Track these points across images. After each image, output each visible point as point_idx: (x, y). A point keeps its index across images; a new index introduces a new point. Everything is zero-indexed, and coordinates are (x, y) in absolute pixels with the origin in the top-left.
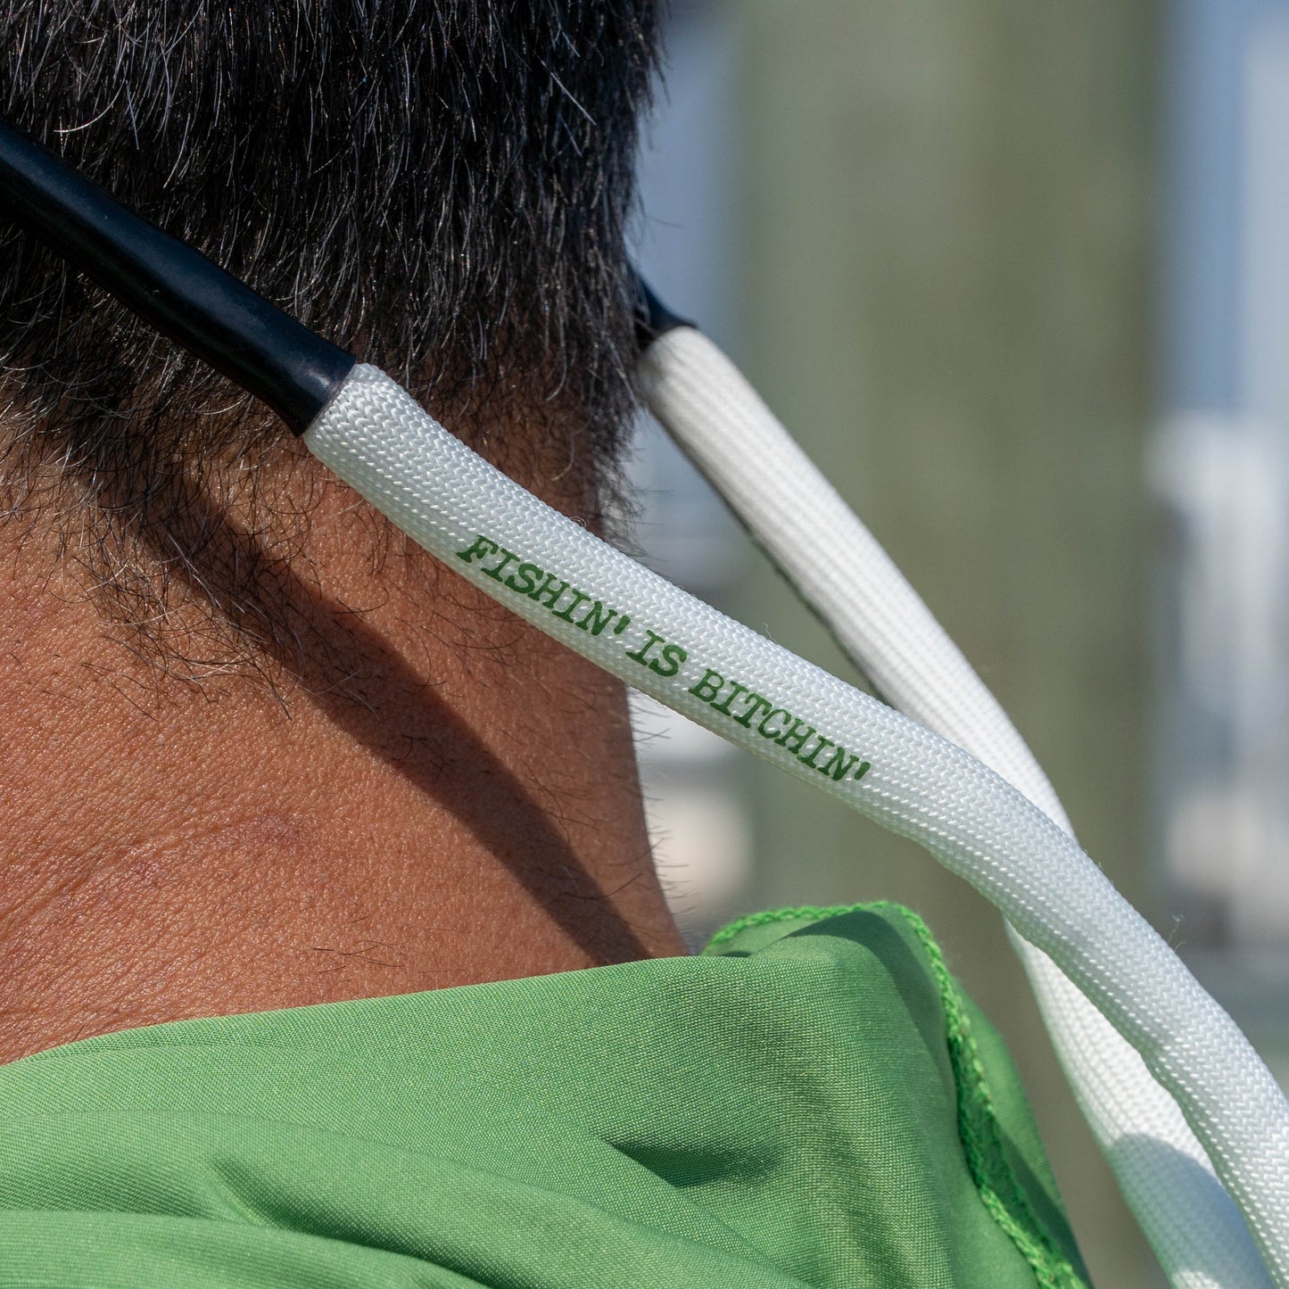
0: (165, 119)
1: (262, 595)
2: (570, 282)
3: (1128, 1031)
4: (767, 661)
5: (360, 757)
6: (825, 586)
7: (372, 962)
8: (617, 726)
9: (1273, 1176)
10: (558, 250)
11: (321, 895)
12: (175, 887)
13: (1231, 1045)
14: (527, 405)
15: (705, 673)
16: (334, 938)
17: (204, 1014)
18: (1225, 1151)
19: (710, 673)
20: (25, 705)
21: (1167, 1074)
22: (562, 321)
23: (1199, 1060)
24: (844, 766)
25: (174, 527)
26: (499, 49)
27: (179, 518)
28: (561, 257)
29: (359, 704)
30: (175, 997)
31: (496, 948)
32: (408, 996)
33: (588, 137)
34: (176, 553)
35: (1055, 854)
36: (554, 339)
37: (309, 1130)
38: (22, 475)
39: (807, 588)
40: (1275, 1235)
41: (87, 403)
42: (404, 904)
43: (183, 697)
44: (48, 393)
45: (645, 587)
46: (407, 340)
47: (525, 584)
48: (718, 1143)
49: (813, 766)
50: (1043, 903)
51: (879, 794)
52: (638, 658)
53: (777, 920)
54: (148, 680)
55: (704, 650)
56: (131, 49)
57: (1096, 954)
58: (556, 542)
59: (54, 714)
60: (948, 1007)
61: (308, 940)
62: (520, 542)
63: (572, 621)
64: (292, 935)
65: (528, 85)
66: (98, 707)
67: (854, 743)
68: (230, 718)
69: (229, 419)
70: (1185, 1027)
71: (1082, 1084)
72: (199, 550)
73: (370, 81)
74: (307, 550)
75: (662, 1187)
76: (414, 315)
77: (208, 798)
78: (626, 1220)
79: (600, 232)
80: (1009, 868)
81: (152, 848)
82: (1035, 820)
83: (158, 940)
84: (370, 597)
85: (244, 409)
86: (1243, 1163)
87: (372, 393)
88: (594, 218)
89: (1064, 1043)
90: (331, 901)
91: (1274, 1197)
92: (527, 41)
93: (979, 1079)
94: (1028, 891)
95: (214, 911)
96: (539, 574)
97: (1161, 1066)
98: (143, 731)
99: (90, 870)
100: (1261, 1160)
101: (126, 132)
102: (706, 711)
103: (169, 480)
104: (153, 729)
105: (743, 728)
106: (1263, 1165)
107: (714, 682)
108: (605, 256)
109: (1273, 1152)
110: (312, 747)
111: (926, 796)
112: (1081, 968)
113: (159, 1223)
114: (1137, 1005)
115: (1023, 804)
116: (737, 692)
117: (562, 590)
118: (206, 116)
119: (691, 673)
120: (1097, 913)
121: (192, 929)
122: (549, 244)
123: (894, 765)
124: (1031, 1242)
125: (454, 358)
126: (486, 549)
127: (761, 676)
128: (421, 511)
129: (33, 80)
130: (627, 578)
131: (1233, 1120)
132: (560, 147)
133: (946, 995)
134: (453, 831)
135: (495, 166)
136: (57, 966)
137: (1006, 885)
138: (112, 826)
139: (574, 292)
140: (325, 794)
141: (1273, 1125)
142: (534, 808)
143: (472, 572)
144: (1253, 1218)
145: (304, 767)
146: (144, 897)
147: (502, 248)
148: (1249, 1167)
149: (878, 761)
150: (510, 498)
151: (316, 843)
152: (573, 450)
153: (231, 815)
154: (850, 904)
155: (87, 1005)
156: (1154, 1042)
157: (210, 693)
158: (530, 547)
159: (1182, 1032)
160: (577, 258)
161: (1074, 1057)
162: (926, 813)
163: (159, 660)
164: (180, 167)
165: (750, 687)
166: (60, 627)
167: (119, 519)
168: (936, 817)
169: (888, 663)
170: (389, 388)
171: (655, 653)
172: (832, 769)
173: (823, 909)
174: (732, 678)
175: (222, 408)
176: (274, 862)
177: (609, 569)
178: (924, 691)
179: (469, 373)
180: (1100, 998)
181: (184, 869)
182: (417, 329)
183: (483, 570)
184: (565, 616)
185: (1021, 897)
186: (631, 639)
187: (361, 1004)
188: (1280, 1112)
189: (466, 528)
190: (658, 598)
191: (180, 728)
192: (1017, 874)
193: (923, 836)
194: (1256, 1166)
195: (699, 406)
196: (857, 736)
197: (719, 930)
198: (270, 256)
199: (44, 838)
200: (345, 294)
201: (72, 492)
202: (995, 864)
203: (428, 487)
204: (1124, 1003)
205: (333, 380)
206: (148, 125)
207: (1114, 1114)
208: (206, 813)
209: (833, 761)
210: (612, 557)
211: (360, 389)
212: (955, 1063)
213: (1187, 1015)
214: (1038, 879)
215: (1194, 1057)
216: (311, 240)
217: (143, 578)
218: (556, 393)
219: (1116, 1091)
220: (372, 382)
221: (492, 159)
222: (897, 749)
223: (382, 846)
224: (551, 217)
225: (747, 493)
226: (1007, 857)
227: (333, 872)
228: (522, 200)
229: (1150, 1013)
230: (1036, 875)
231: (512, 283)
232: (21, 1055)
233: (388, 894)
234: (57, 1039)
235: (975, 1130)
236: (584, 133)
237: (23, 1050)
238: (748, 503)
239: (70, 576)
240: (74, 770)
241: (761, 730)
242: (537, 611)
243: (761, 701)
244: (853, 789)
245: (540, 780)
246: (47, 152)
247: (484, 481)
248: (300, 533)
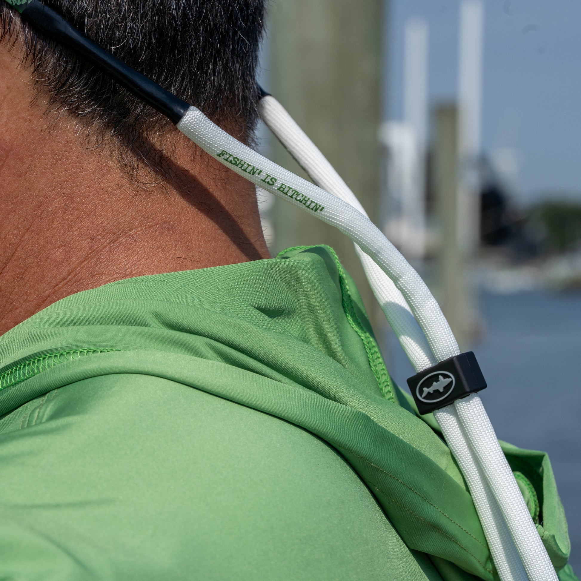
0: (139, 44)
1: (163, 167)
2: (243, 85)
3: (391, 276)
4: (297, 181)
5: (188, 208)
6: (306, 162)
7: (191, 260)
8: (253, 199)
9: (428, 313)
10: (240, 77)
11: (178, 243)
12: (140, 242)
13: (417, 279)
14: (232, 117)
15: (281, 185)
16: (182, 254)
17: (148, 274)
18: (415, 307)
19: (283, 184)
20: (101, 195)
21: (401, 287)
22: (241, 95)
23: (409, 283)
24: (317, 208)
25: (140, 149)
26: (225, 26)
27: (141, 147)
28: (240, 79)
29: (188, 194)
30: (140, 270)
31: (223, 257)
32: (201, 269)
33: (247, 48)
34: (141, 156)
35: (372, 230)
36: (239, 100)
37: (176, 304)
38: (101, 136)
39: (302, 163)
40: (428, 328)
41: (118, 118)
42: (200, 246)
43: (142, 193)
44: (108, 115)
45: (266, 162)
46: (201, 101)
47: (235, 162)
48: (280, 307)
49: (309, 208)
50: (369, 242)
51: (326, 215)
52: (264, 181)
53: (295, 249)
54: (133, 188)
55: (281, 179)
56: (131, 26)
57: (382, 255)
58: (242, 151)
59: (109, 197)
60: (340, 272)
61: (175, 255)
62: (233, 151)
63: (247, 172)
64: (171, 254)
65: (232, 35)
66: (120, 196)
67: (320, 202)
68: (155, 198)
69: (155, 121)
70: (405, 274)
71: (376, 290)
72: (147, 155)
73: (192, 34)
74: (175, 155)
75: (267, 318)
76: (203, 94)
77: (149, 219)
78: (259, 327)
79: (250, 72)
80: (360, 234)
81: (134, 231)
82: (367, 221)
83: (136, 255)
84: (191, 167)
85: (159, 119)
86: (420, 310)
87: (194, 114)
88: (248, 69)
89: (371, 280)
90: (181, 245)
91: (428, 318)
92: (232, 23)
93: (348, 290)
94: (365, 239)
95: (150, 248)
96: (238, 160)
97: (399, 284)
98: (132, 202)
99: (118, 237)
100: (425, 309)
101: (129, 48)
102: (281, 194)
103: (139, 137)
104: (135, 201)
105: (291, 198)
106: (425, 310)
107: (284, 187)
108: (251, 78)
109: (428, 307)
110: (176, 205)
111: (339, 215)
112: (379, 259)
113: (137, 328)
114: (393, 269)
115: (363, 217)
116: (289, 189)
117: (244, 164)
118: (150, 43)
119: (278, 185)
120: (383, 245)
121: (145, 252)
122: (237, 75)
123: (330, 207)
124: (362, 333)
125: (213, 106)
126: (224, 154)
127: (296, 185)
128: (208, 144)
129: (105, 34)
130: (261, 160)
131: (418, 298)
132: (240, 50)
133: (339, 269)
134: (213, 226)
135: (224, 55)
136: (109, 262)
137: (359, 238)
138: (124, 226)
139: (244, 88)
140: (179, 217)
141: (428, 300)
142: (233, 220)
143: (221, 159)
144: (422, 324)
145: (174, 210)
146: (132, 244)
147: (225, 77)
148: (422, 311)
149: (326, 206)
150: (231, 140)
151: (177, 230)
152: (243, 128)
153: (155, 223)
154: (314, 245)
155: (117, 272)
156: (397, 278)
157: (149, 191)
158: (236, 153)
159: (405, 276)
160: (244, 79)
161: (374, 283)
162: (339, 220)
163: (136, 183)
164: (143, 57)
165: (293, 188)
166: (110, 175)
167: (126, 147)
168: (341, 221)
169: (323, 182)
170: (199, 112)
171: (268, 179)
172: (314, 209)
173: (307, 246)
174: (288, 186)
175: (153, 118)
176: (166, 235)
177: (256, 158)
178: (333, 189)
179: (217, 108)
180: (383, 267)
181: (142, 237)
182: (203, 98)
183: (224, 159)
184: (245, 170)
185: (363, 241)
186: (262, 176)
187: (189, 271)
188: (430, 296)
189: (219, 148)
190: (269, 165)
191: (142, 201)
192: (362, 235)
193: (338, 226)
194: (423, 310)
195: (273, 116)
196: (321, 200)
197: (280, 252)
198: (166, 79)
199: (106, 229)
200: (185, 89)
201: (114, 140)
202: (356, 232)
203: (209, 138)
204: (390, 268)
205: (184, 111)
206: (135, 46)
207: (384, 298)
208: (149, 222)
209: (314, 206)
210: (257, 155)
211: (191, 113)
212: (341, 287)
213: (406, 271)
214: (367, 236)
215: (408, 282)
216: (176, 75)
217: (132, 162)
218: (239, 114)
219: (385, 292)
220: (194, 111)
221: (223, 54)
222: (331, 203)
223: (194, 231)
224: (238, 69)
225: (286, 138)
226: (359, 231)
227: (181, 237)
228: (231, 64)
229: (396, 271)
230: (367, 235)
231: (228, 86)
232: (100, 286)
233: (196, 243)
234: (109, 281)
235: (347, 304)
236: (246, 47)
237: (101, 284)
238: (286, 141)
239: (113, 162)
240: (114, 212)
241: (296, 199)
242: (237, 169)
243: (296, 191)
244: (320, 214)
245: (235, 213)
246: (109, 53)
247: (224, 136)
248: (173, 150)
